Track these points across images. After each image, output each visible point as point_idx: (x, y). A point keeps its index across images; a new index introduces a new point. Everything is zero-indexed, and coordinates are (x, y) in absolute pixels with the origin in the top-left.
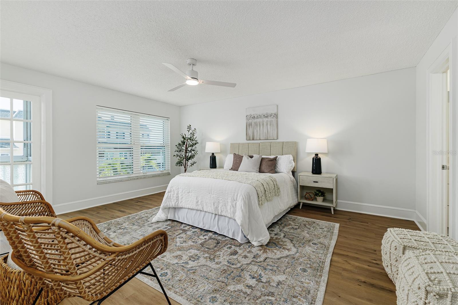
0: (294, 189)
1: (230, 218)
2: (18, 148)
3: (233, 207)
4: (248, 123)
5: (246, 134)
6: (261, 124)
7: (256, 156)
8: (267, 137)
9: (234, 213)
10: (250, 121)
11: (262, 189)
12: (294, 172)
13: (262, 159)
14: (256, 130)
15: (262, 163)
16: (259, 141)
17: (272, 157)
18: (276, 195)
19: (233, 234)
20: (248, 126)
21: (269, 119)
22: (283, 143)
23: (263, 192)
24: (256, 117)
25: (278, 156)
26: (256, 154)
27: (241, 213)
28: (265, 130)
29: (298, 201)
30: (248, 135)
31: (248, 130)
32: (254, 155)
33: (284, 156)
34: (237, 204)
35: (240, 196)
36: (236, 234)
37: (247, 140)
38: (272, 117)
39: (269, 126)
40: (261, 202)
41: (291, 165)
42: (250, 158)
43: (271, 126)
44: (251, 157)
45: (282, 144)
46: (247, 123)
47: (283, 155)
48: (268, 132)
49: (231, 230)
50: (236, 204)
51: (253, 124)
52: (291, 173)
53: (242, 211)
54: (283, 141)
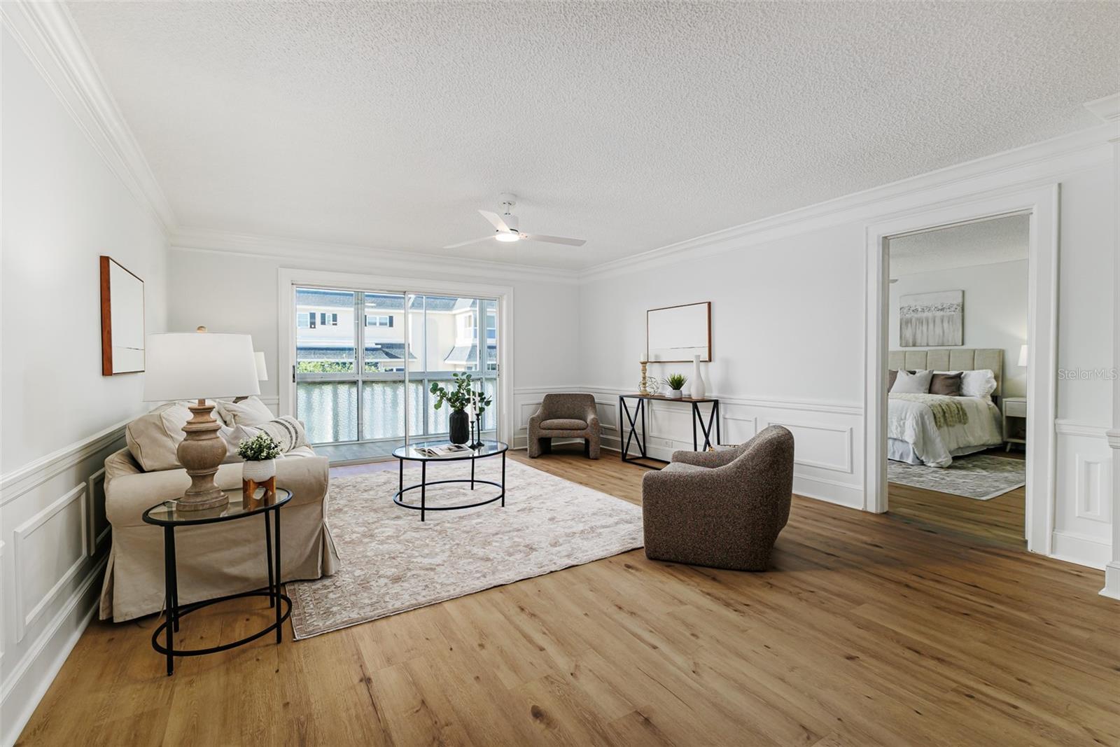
0: (994, 422)
1: (895, 439)
2: (415, 358)
3: (900, 426)
4: (904, 320)
5: (899, 337)
6: (930, 321)
7: (921, 373)
8: (943, 341)
9: (902, 433)
10: (908, 316)
11: (941, 410)
12: (996, 397)
13: (934, 377)
14: (920, 331)
15: (934, 383)
16: (926, 349)
17: (953, 373)
18: (960, 422)
19: (901, 456)
20: (904, 324)
21: (947, 313)
22: (974, 351)
23: (942, 414)
24: (920, 310)
25: (965, 372)
26: (920, 368)
27: (913, 432)
28: (938, 331)
29: (1002, 439)
30: (903, 338)
31: (903, 330)
32: (917, 370)
33: (977, 371)
34: (906, 424)
35: (910, 415)
36: (905, 456)
37: (901, 345)
38: (953, 309)
39: (946, 325)
40: (939, 424)
41: (989, 385)
42: (912, 375)
43: (951, 323)
44: (914, 373)
45: (972, 354)
46: (901, 320)
47: (974, 370)
48: (943, 332)
49: (898, 452)
50: (904, 423)
51: (914, 320)
52: (990, 398)
53: (915, 430)
54: (974, 348)
